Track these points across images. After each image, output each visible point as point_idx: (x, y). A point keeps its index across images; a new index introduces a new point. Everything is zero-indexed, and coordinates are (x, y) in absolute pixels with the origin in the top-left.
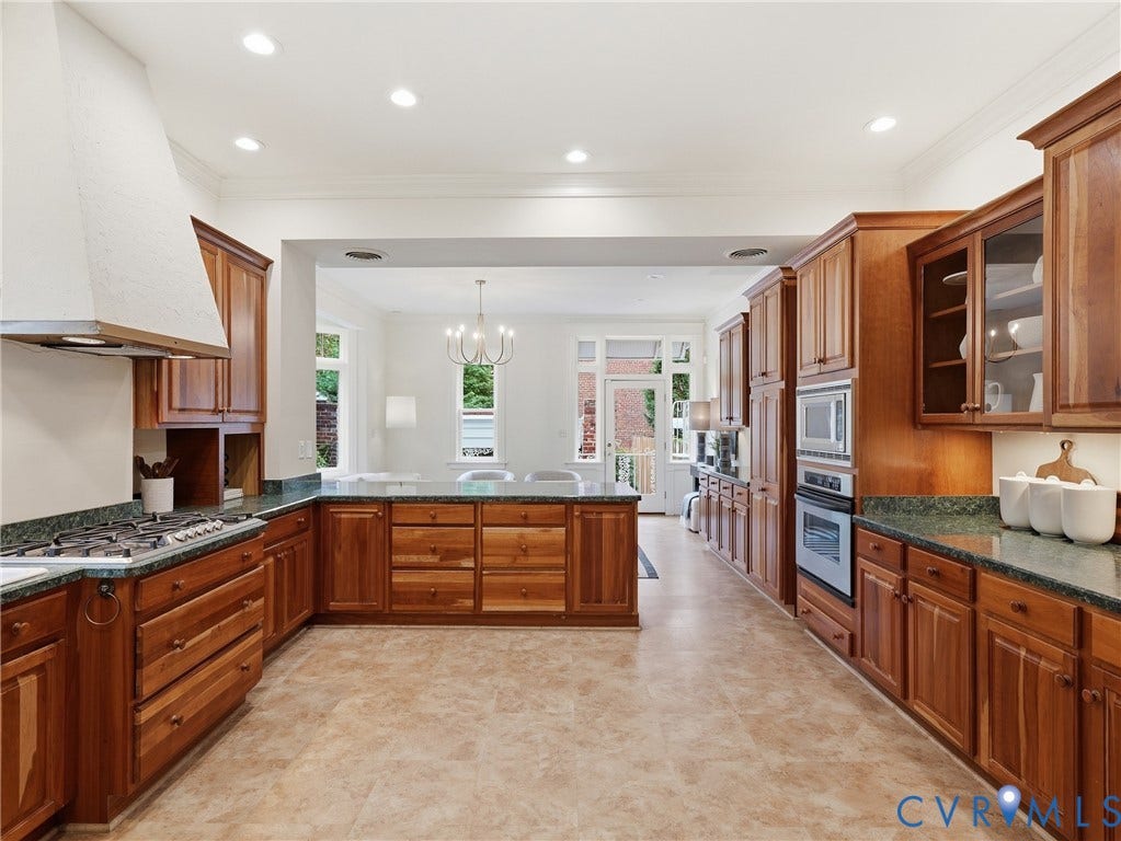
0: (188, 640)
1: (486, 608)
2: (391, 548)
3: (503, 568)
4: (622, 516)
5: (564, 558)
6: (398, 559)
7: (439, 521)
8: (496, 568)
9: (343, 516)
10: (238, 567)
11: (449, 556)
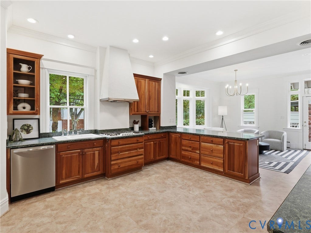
0: (121, 153)
1: (202, 165)
2: (181, 145)
3: (206, 155)
4: (241, 145)
5: (223, 155)
6: (184, 148)
7: (192, 139)
8: (205, 155)
9: (173, 136)
10: (136, 142)
11: (194, 149)
